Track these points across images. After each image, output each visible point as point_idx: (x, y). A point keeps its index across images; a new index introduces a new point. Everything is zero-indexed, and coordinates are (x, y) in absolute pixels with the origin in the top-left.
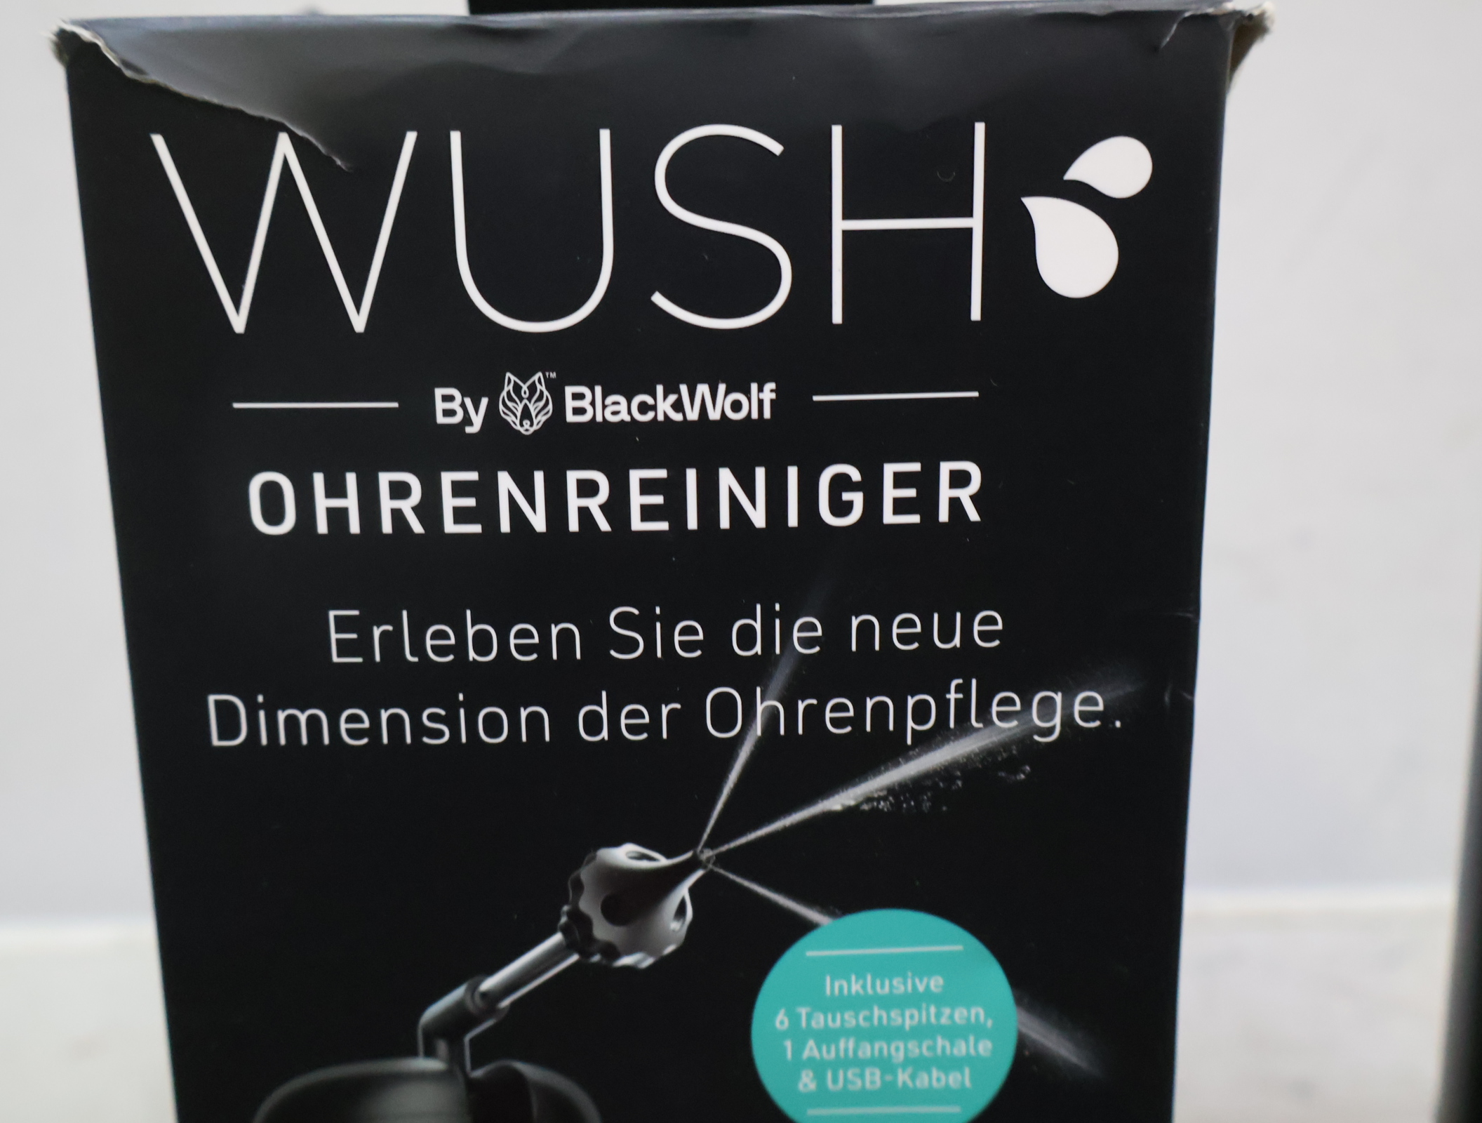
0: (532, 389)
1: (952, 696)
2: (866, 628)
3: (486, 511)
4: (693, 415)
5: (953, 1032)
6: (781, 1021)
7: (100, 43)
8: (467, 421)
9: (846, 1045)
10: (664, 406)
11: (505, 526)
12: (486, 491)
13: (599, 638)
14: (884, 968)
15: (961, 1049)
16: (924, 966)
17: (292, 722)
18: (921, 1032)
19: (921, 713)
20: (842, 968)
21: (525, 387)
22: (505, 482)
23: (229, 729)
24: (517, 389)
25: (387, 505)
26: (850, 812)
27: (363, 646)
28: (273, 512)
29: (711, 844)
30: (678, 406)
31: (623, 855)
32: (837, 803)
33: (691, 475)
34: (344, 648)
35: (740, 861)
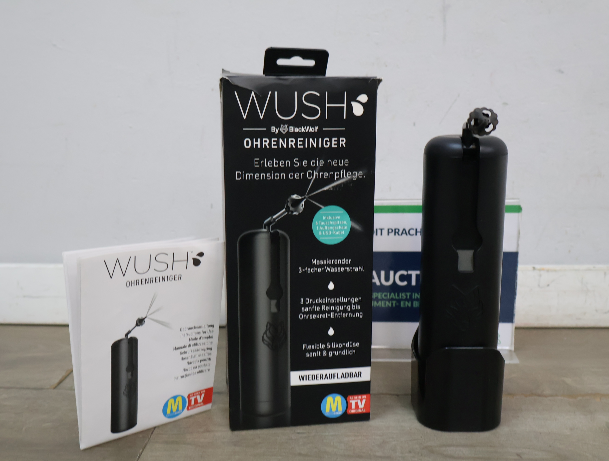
0: (285, 127)
1: (342, 173)
2: (330, 162)
3: (278, 144)
4: (307, 131)
5: (342, 225)
6: (317, 223)
7: (229, 80)
8: (276, 131)
9: (326, 227)
10: (303, 130)
11: (280, 147)
12: (278, 142)
13: (293, 163)
14: (331, 215)
15: (343, 228)
16: (337, 215)
17: (248, 176)
18: (337, 225)
19: (337, 175)
20: (326, 215)
21: (284, 127)
22: (281, 140)
23: (239, 177)
24: (283, 127)
25: (264, 143)
26: (327, 190)
27: (259, 164)
28: (247, 144)
29: (307, 195)
30: (305, 130)
31: (295, 197)
32: (325, 189)
33: (306, 140)
34: (256, 164)
35: (312, 198)
